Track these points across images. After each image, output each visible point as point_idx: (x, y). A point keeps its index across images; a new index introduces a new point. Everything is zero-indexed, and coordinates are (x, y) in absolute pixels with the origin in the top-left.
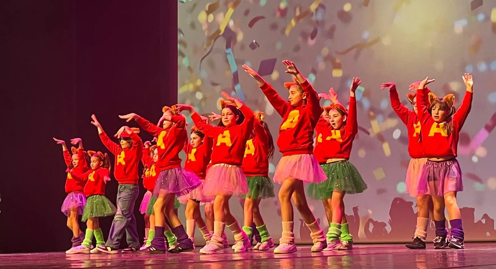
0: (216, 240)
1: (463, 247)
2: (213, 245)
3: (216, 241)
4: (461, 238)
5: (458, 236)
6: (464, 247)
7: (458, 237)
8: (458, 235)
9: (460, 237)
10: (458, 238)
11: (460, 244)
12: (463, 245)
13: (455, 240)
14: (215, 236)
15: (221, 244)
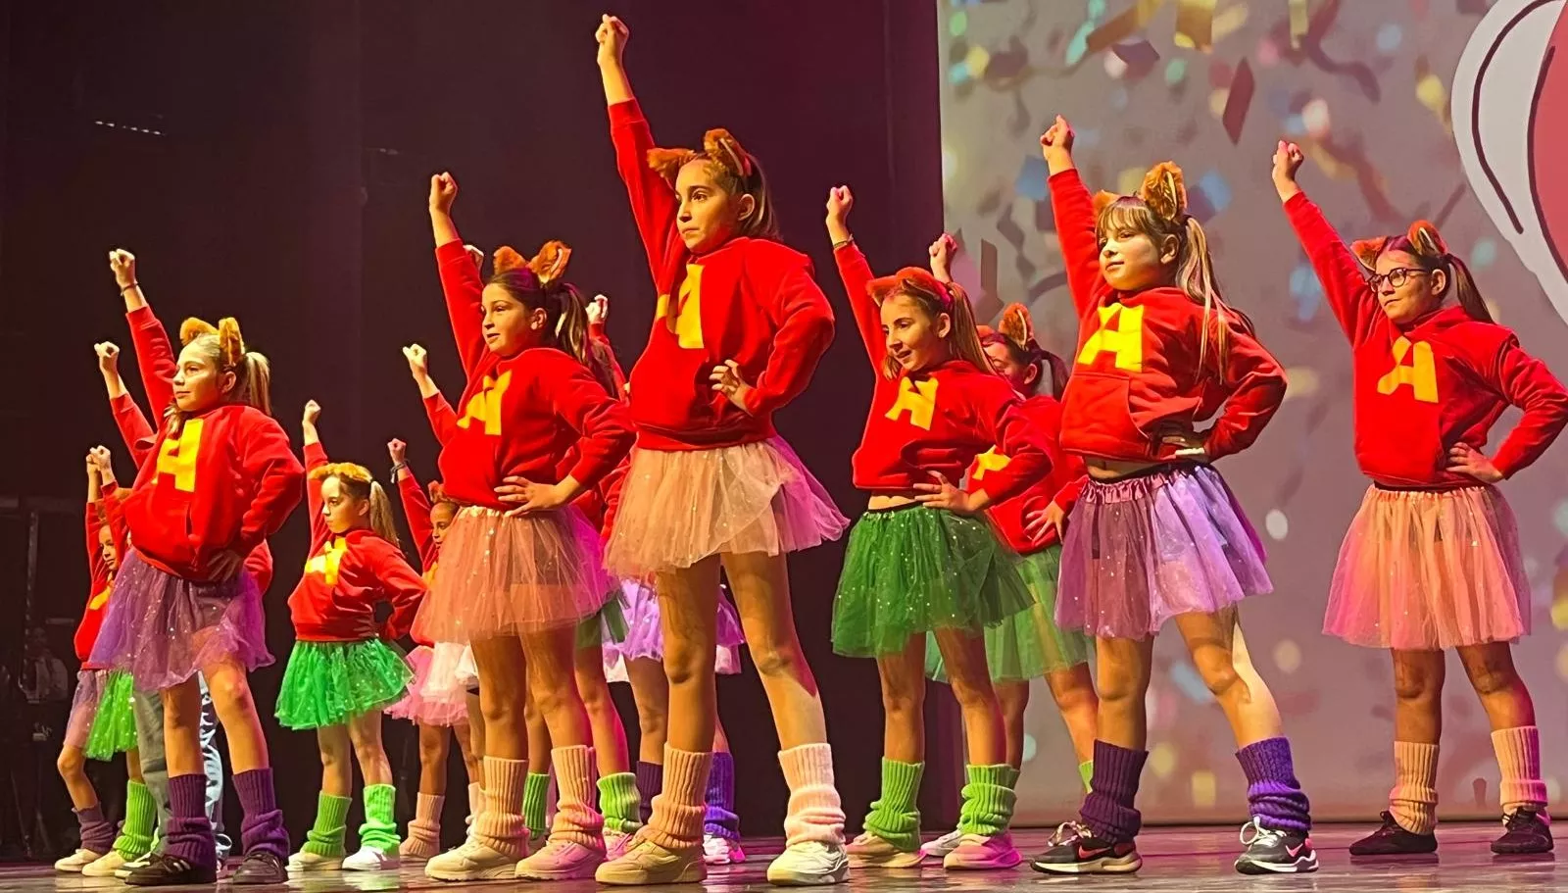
0: (574, 823)
1: (1313, 863)
2: (566, 845)
3: (576, 827)
4: (1295, 823)
5: (1281, 817)
6: (1317, 865)
7: (1283, 822)
8: (1280, 811)
9: (1290, 822)
10: (1283, 828)
11: (1292, 853)
12: (1308, 856)
13: (1268, 839)
14: (564, 807)
15: (592, 836)
